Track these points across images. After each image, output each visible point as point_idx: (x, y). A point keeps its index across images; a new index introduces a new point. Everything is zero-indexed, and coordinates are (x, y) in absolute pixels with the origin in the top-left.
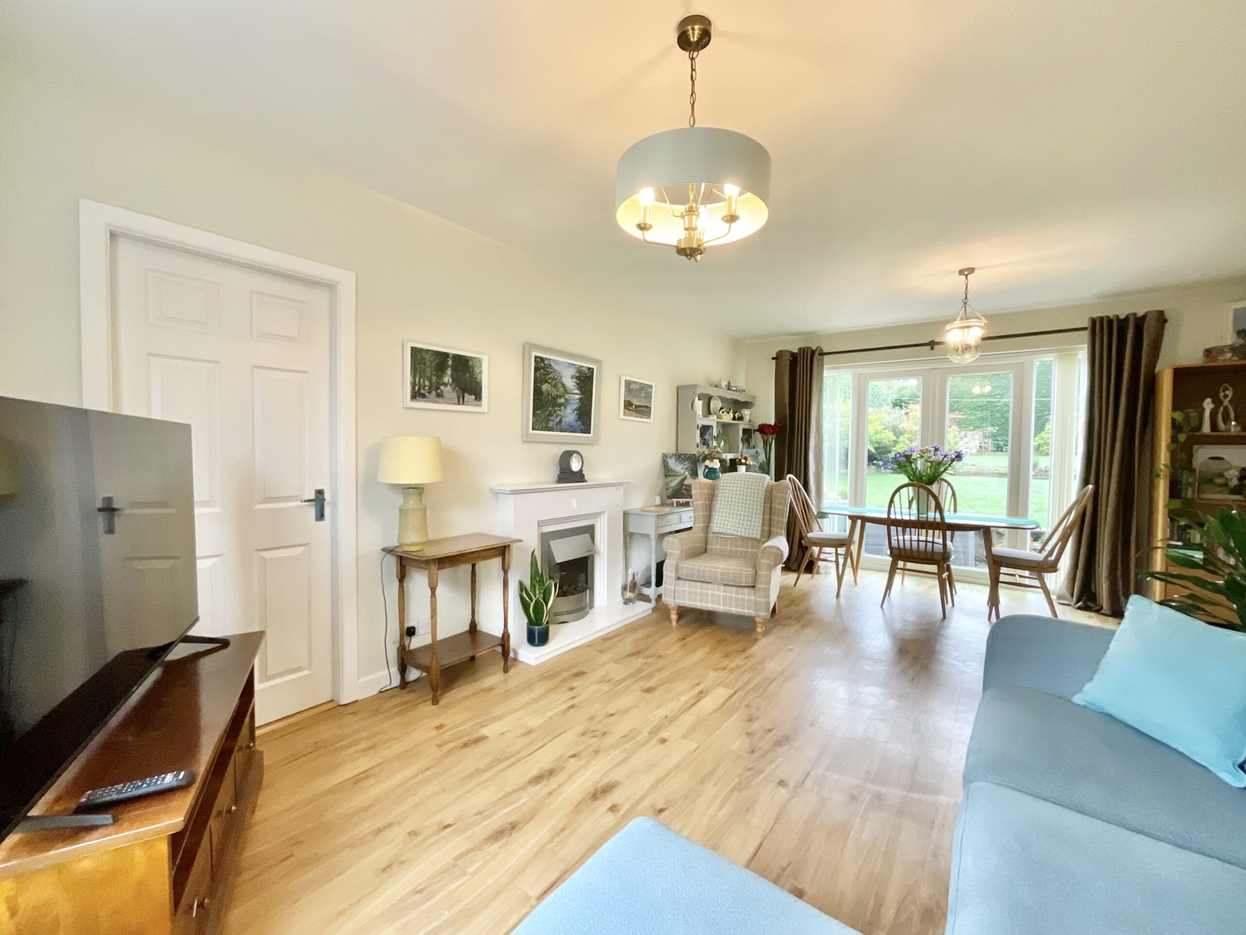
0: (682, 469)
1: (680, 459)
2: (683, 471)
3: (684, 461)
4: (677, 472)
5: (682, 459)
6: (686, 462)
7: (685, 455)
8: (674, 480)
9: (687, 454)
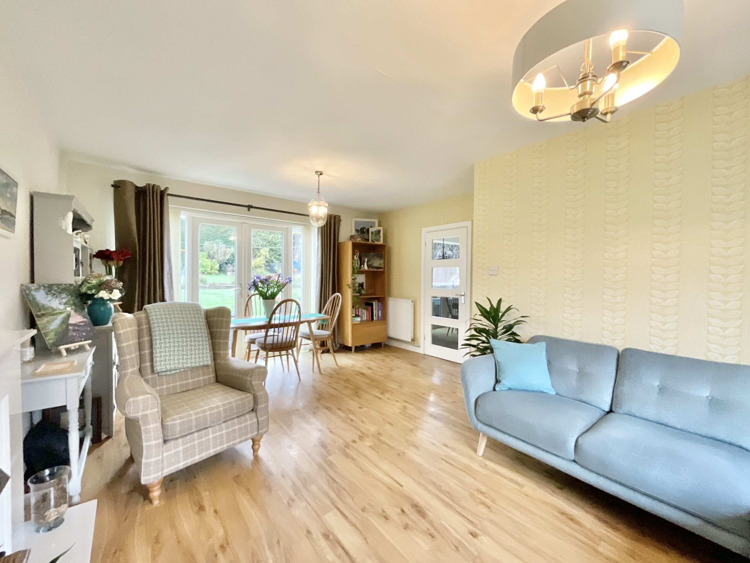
0: (60, 304)
1: (53, 291)
2: (62, 307)
3: (60, 293)
4: (54, 310)
5: (55, 291)
6: (64, 295)
7: (58, 285)
8: (53, 320)
9: (61, 285)
